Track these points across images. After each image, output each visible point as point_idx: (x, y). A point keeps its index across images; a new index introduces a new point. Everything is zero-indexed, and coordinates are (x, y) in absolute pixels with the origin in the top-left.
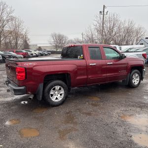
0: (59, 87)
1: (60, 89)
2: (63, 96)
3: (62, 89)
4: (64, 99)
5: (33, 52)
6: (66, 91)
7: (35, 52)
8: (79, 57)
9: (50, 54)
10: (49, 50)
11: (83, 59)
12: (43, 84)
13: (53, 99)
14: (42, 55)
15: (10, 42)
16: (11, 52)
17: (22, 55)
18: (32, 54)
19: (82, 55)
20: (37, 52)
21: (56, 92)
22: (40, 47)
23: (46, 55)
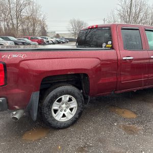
0: (68, 97)
1: (70, 100)
2: (74, 111)
3: (74, 100)
4: (77, 116)
5: (49, 39)
6: (80, 104)
7: (52, 39)
8: (104, 45)
9: (68, 42)
10: (67, 37)
11: (112, 48)
12: (39, 92)
13: (58, 117)
14: (59, 43)
15: (28, 29)
16: (25, 39)
17: (37, 42)
18: (48, 42)
19: (110, 42)
20: (54, 40)
21: (64, 106)
22: (58, 35)
23: (63, 43)
